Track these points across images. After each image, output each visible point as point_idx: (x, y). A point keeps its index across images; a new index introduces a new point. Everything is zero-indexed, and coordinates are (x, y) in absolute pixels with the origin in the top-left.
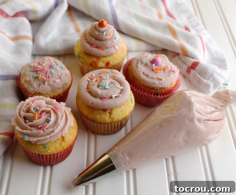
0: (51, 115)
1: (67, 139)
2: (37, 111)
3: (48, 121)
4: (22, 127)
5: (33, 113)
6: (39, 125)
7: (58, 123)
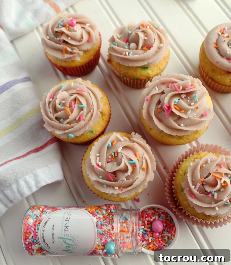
0: (80, 101)
1: (105, 112)
2: (64, 105)
3: (82, 109)
4: (61, 128)
5: (62, 110)
6: (76, 118)
7: (91, 104)
